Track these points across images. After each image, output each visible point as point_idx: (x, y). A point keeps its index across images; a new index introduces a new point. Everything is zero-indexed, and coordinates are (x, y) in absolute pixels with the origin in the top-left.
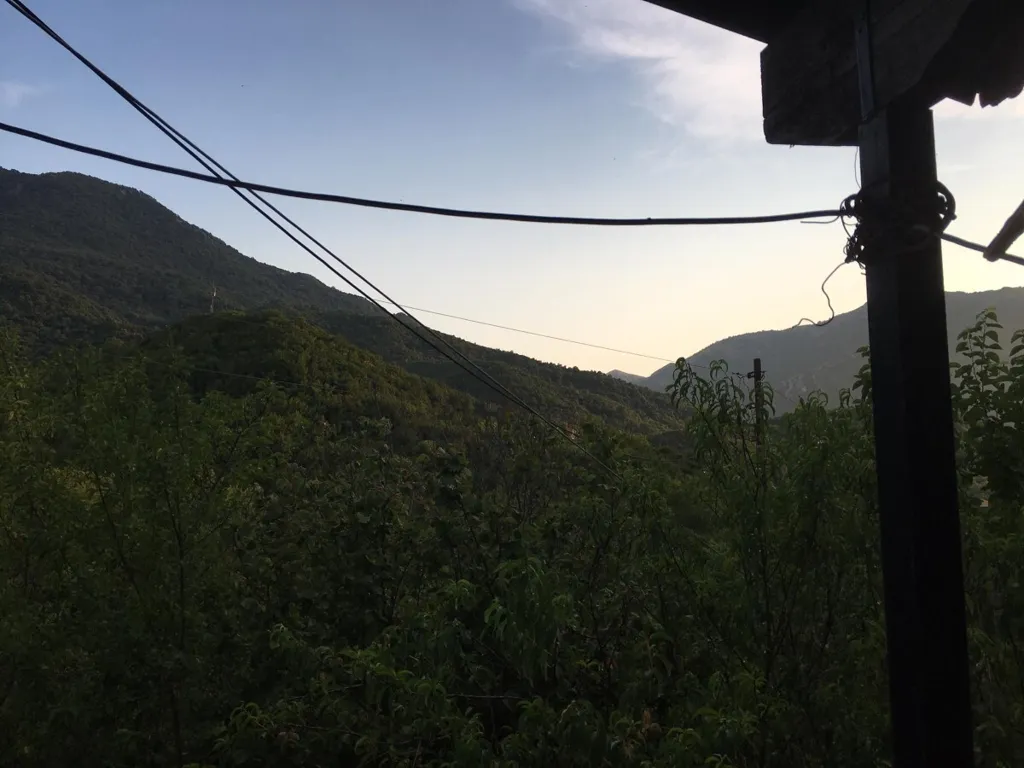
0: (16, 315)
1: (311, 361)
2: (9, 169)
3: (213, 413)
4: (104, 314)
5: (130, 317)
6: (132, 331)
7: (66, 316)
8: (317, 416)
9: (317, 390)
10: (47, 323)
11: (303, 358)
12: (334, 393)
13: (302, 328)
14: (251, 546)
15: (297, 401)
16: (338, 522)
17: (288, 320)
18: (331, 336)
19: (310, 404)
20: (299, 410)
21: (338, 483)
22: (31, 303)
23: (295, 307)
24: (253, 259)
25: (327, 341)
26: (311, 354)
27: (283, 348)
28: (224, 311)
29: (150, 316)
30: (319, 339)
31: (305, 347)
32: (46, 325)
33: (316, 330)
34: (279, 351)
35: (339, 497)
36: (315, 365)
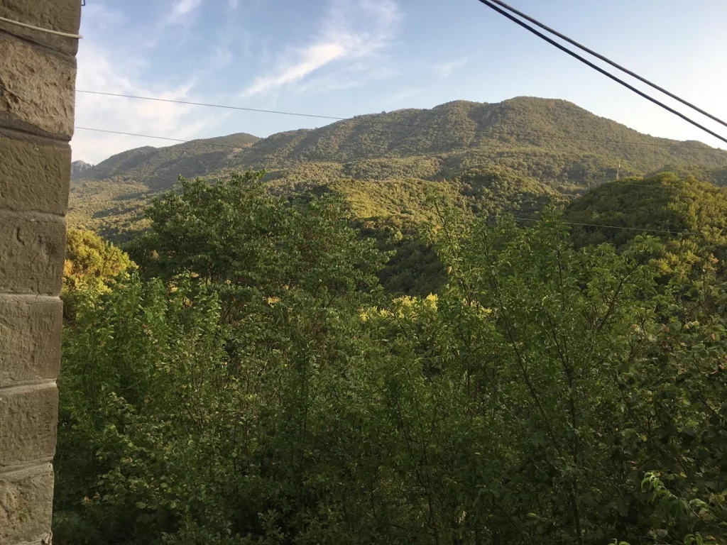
0: (491, 196)
1: (700, 210)
2: (483, 103)
3: (604, 261)
4: (543, 189)
5: (560, 189)
6: (562, 199)
7: (520, 193)
8: (707, 254)
9: (706, 233)
10: (508, 199)
11: (693, 209)
12: (722, 234)
13: (691, 184)
14: (631, 381)
15: (689, 242)
16: (716, 368)
17: (678, 179)
18: (717, 188)
19: (701, 245)
20: (690, 249)
21: (715, 329)
22: (499, 186)
23: (685, 168)
24: (649, 135)
25: (714, 193)
26: (699, 204)
27: (675, 202)
28: (627, 177)
29: (573, 187)
30: (706, 192)
31: (694, 199)
32: (508, 200)
33: (703, 184)
34: (672, 204)
35: (717, 343)
36: (704, 213)
